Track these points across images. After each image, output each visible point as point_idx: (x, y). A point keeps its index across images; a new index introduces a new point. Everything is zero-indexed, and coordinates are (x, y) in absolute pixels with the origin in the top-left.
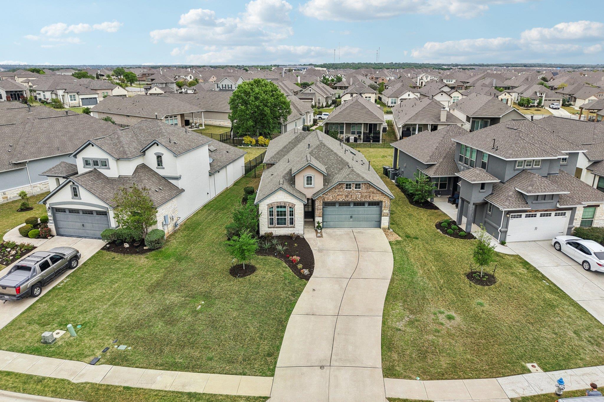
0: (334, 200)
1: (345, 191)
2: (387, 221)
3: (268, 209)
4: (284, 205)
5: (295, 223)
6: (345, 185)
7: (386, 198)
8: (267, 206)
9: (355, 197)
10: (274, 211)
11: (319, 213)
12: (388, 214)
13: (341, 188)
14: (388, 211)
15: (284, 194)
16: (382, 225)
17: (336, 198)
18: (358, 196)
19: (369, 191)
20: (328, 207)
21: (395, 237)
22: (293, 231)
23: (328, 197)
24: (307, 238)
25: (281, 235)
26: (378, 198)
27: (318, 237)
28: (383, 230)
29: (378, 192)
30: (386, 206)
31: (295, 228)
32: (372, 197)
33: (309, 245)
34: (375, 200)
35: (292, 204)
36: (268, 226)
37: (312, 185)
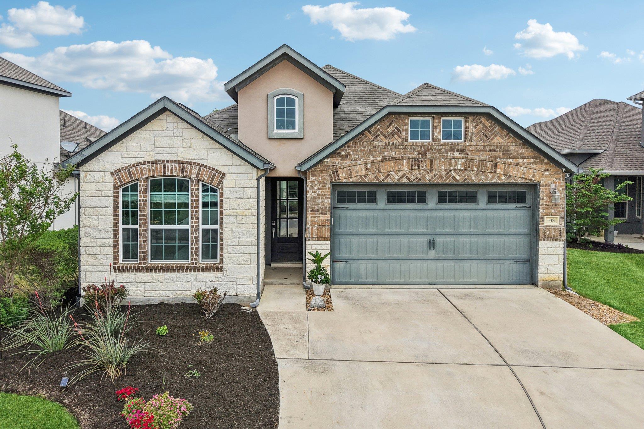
0: (371, 178)
1: (408, 146)
2: (559, 260)
3: (114, 189)
4: (182, 176)
5: (224, 252)
6: (408, 124)
7: (550, 171)
8: (111, 176)
9: (445, 168)
10: (142, 202)
11: (319, 226)
12: (561, 231)
13: (394, 134)
14: (562, 221)
15: (181, 129)
16: (540, 271)
17: (377, 171)
18: (453, 165)
19: (493, 147)
20: (351, 206)
21: (610, 311)
22: (215, 285)
23: (352, 168)
24: (269, 312)
25: (164, 300)
26: (524, 173)
27: (314, 308)
28: (549, 290)
29: (524, 148)
30: (551, 201)
31: (225, 272)
32: (502, 169)
33: (269, 337)
34: (514, 178)
35: (213, 172)
36: (115, 264)
37: (296, 129)
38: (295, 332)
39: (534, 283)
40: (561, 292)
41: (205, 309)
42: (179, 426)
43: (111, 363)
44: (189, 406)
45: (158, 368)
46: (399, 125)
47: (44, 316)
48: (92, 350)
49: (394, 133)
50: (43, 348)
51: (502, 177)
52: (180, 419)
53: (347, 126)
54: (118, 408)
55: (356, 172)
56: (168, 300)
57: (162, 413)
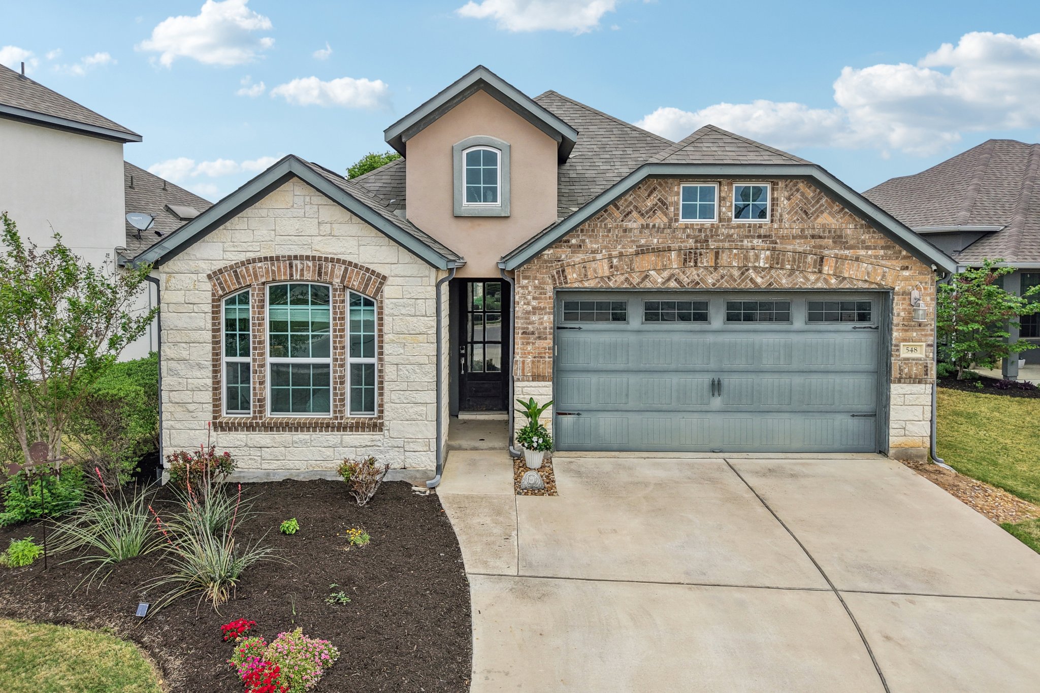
0: (618, 282)
1: (679, 230)
2: (923, 413)
3: (213, 301)
4: (318, 280)
5: (385, 401)
6: (678, 194)
7: (911, 270)
8: (207, 280)
9: (738, 264)
10: (256, 322)
11: (535, 357)
12: (927, 366)
13: (656, 210)
14: (929, 351)
15: (316, 207)
16: (892, 432)
17: (629, 270)
18: (752, 260)
19: (817, 230)
20: (585, 326)
21: (1006, 499)
22: (372, 453)
23: (587, 265)
24: (455, 497)
25: (291, 474)
26: (868, 273)
27: (526, 491)
28: (906, 463)
29: (869, 232)
30: (911, 319)
31: (386, 431)
32: (831, 266)
33: (455, 538)
34: (852, 282)
35: (368, 274)
36: (215, 418)
37: (499, 202)
38: (497, 530)
39: (881, 449)
40: (925, 466)
41: (355, 492)
42: (318, 683)
43: (212, 579)
44: (332, 651)
45: (284, 588)
46: (664, 196)
47: (108, 502)
48: (182, 559)
49: (656, 208)
50: (107, 553)
51: (831, 279)
52: (319, 671)
53: (581, 195)
54: (225, 653)
55: (595, 271)
56: (298, 475)
57: (292, 663)
